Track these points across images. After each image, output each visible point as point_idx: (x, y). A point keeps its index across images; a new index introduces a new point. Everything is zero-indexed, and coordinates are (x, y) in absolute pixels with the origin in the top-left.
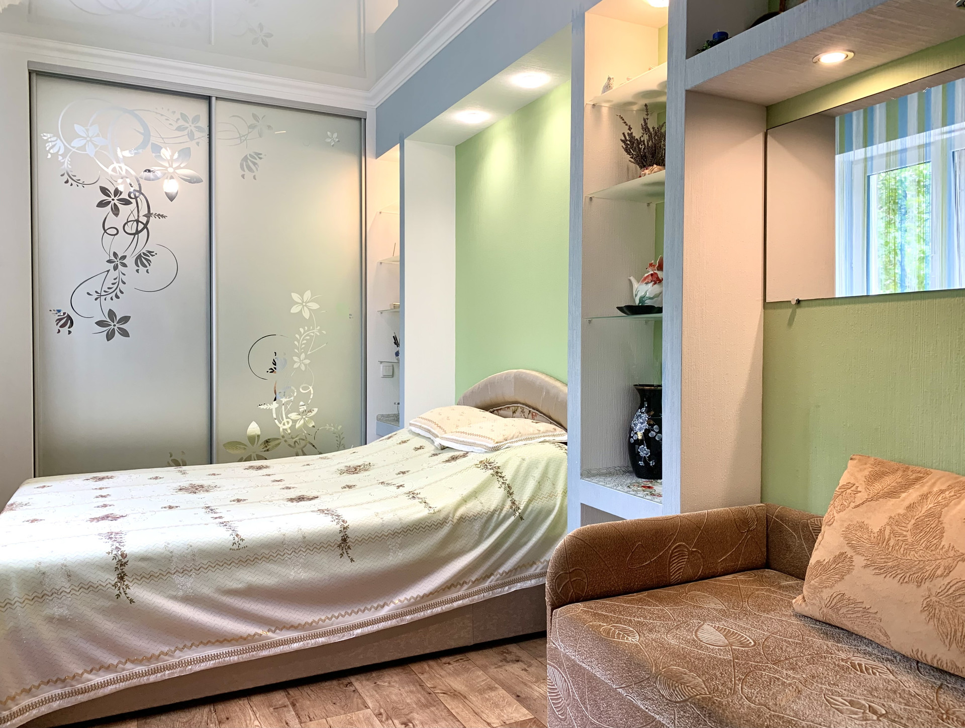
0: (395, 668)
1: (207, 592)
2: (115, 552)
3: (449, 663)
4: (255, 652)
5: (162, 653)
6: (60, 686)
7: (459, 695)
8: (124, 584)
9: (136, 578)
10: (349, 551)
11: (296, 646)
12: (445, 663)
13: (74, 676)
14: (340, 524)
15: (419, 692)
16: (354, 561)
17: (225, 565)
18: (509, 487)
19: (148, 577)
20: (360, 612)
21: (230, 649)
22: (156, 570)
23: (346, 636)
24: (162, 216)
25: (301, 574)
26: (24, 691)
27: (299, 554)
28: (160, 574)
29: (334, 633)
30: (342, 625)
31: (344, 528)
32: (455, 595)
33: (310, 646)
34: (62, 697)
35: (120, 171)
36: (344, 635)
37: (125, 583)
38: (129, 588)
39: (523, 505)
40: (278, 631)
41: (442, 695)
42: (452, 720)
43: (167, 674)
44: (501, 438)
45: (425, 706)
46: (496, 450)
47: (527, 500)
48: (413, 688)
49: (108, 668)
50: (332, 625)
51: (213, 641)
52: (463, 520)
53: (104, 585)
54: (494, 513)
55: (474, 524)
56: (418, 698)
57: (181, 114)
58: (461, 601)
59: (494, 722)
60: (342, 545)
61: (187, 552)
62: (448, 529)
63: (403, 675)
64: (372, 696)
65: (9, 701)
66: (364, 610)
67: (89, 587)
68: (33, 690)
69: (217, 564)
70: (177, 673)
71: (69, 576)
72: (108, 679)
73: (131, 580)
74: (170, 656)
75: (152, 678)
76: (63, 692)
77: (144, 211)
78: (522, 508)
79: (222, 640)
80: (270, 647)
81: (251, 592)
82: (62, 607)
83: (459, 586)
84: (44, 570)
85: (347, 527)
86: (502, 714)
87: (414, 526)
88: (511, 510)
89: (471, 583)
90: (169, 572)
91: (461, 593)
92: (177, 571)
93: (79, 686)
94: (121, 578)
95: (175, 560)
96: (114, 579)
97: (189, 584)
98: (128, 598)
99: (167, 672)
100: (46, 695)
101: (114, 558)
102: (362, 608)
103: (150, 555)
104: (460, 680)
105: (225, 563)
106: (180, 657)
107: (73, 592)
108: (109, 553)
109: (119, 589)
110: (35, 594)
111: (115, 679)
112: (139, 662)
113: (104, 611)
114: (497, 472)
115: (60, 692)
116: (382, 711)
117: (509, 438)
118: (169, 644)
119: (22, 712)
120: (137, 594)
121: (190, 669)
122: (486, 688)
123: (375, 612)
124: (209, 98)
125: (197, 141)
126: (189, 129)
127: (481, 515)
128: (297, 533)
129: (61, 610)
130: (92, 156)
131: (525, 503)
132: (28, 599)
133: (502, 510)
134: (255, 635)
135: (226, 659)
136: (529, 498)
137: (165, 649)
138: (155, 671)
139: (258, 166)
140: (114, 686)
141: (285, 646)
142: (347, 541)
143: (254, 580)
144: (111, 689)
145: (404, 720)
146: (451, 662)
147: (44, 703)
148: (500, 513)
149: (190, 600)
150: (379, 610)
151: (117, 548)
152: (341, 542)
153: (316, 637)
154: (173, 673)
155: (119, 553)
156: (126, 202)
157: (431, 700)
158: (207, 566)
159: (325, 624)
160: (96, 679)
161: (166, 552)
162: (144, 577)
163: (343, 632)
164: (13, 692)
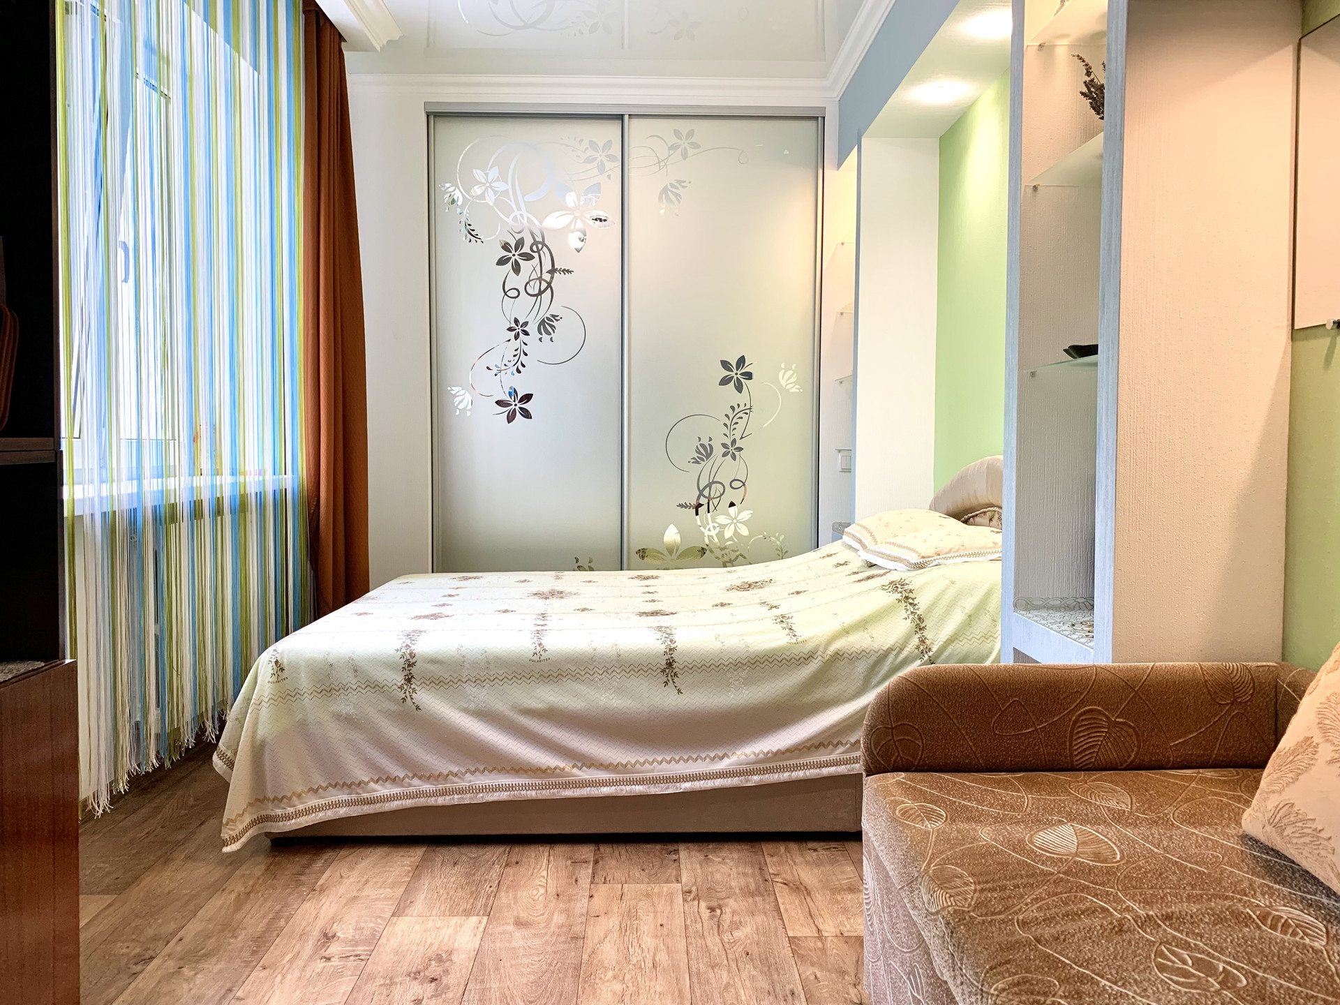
0: (741, 844)
1: (501, 709)
2: (403, 650)
3: (815, 850)
4: (556, 790)
5: (451, 773)
6: (347, 791)
7: (803, 889)
8: (410, 687)
9: (424, 682)
10: (676, 679)
11: (606, 791)
12: (809, 849)
13: (359, 784)
14: (666, 644)
15: (753, 875)
16: (682, 693)
17: (523, 678)
18: (920, 619)
19: (437, 682)
20: (690, 761)
21: (528, 781)
22: (446, 676)
23: (671, 789)
24: (569, 271)
25: (614, 701)
26: (311, 789)
27: (612, 675)
28: (451, 680)
29: (655, 782)
30: (667, 774)
31: (670, 650)
32: (824, 758)
33: (623, 793)
34: (348, 804)
35: (522, 220)
36: (669, 786)
37: (412, 687)
38: (416, 693)
39: (938, 646)
40: (584, 768)
41: (782, 885)
42: (774, 917)
43: (456, 799)
44: (930, 552)
45: (748, 893)
46: (920, 568)
47: (944, 640)
48: (749, 870)
49: (394, 780)
50: (652, 771)
51: (508, 769)
52: (839, 657)
53: (390, 685)
54: (890, 653)
55: (856, 664)
56: (747, 883)
57: (591, 142)
58: (834, 768)
59: (828, 930)
60: (667, 670)
61: (480, 657)
62: (816, 666)
63: (747, 853)
64: (693, 870)
65: (294, 798)
66: (696, 759)
67: (375, 686)
68: (320, 790)
69: (514, 676)
70: (467, 799)
71: (356, 671)
72: (394, 793)
73: (419, 683)
74: (460, 778)
75: (441, 801)
76: (350, 798)
77: (547, 266)
78: (934, 649)
79: (517, 768)
80: (574, 786)
81: (552, 715)
82: (349, 705)
83: (831, 747)
84: (331, 661)
85: (674, 648)
86: (846, 923)
87: (766, 657)
88: (917, 651)
89: (848, 745)
90: (460, 680)
91: (833, 757)
92: (469, 679)
93: (365, 795)
94: (409, 680)
95: (467, 666)
96: (400, 679)
97: (482, 696)
98: (414, 703)
99: (456, 796)
100: (333, 799)
101: (402, 657)
102: (694, 756)
103: (440, 657)
104: (817, 871)
105: (524, 676)
106: (470, 781)
107: (359, 689)
108: (397, 650)
109: (405, 693)
110: (323, 687)
111: (402, 794)
112: (428, 778)
113: (390, 715)
114: (907, 598)
115: (346, 799)
116: (694, 889)
117: (944, 552)
118: (458, 764)
119: (308, 812)
120: (424, 700)
121: (482, 797)
122: (845, 887)
123: (709, 763)
124: (621, 117)
125: (608, 174)
126: (599, 159)
127: (868, 653)
128: (610, 649)
129: (348, 708)
130: (492, 204)
131: (941, 643)
132: (316, 691)
133: (902, 650)
134: (555, 768)
135: (522, 792)
136: (947, 637)
137: (455, 769)
138: (444, 793)
139: (681, 198)
140: (401, 802)
141: (593, 789)
142: (674, 666)
143: (556, 700)
144: (397, 805)
145: (714, 904)
146: (819, 849)
147: (331, 807)
148: (899, 653)
149: (485, 715)
150: (716, 762)
151: (407, 645)
152: (665, 667)
153: (632, 783)
154: (463, 798)
155: (408, 651)
156: (528, 257)
157: (763, 888)
158: (503, 677)
159: (643, 768)
160: (383, 790)
161: (458, 656)
162: (433, 681)
163: (667, 782)
164: (299, 790)
